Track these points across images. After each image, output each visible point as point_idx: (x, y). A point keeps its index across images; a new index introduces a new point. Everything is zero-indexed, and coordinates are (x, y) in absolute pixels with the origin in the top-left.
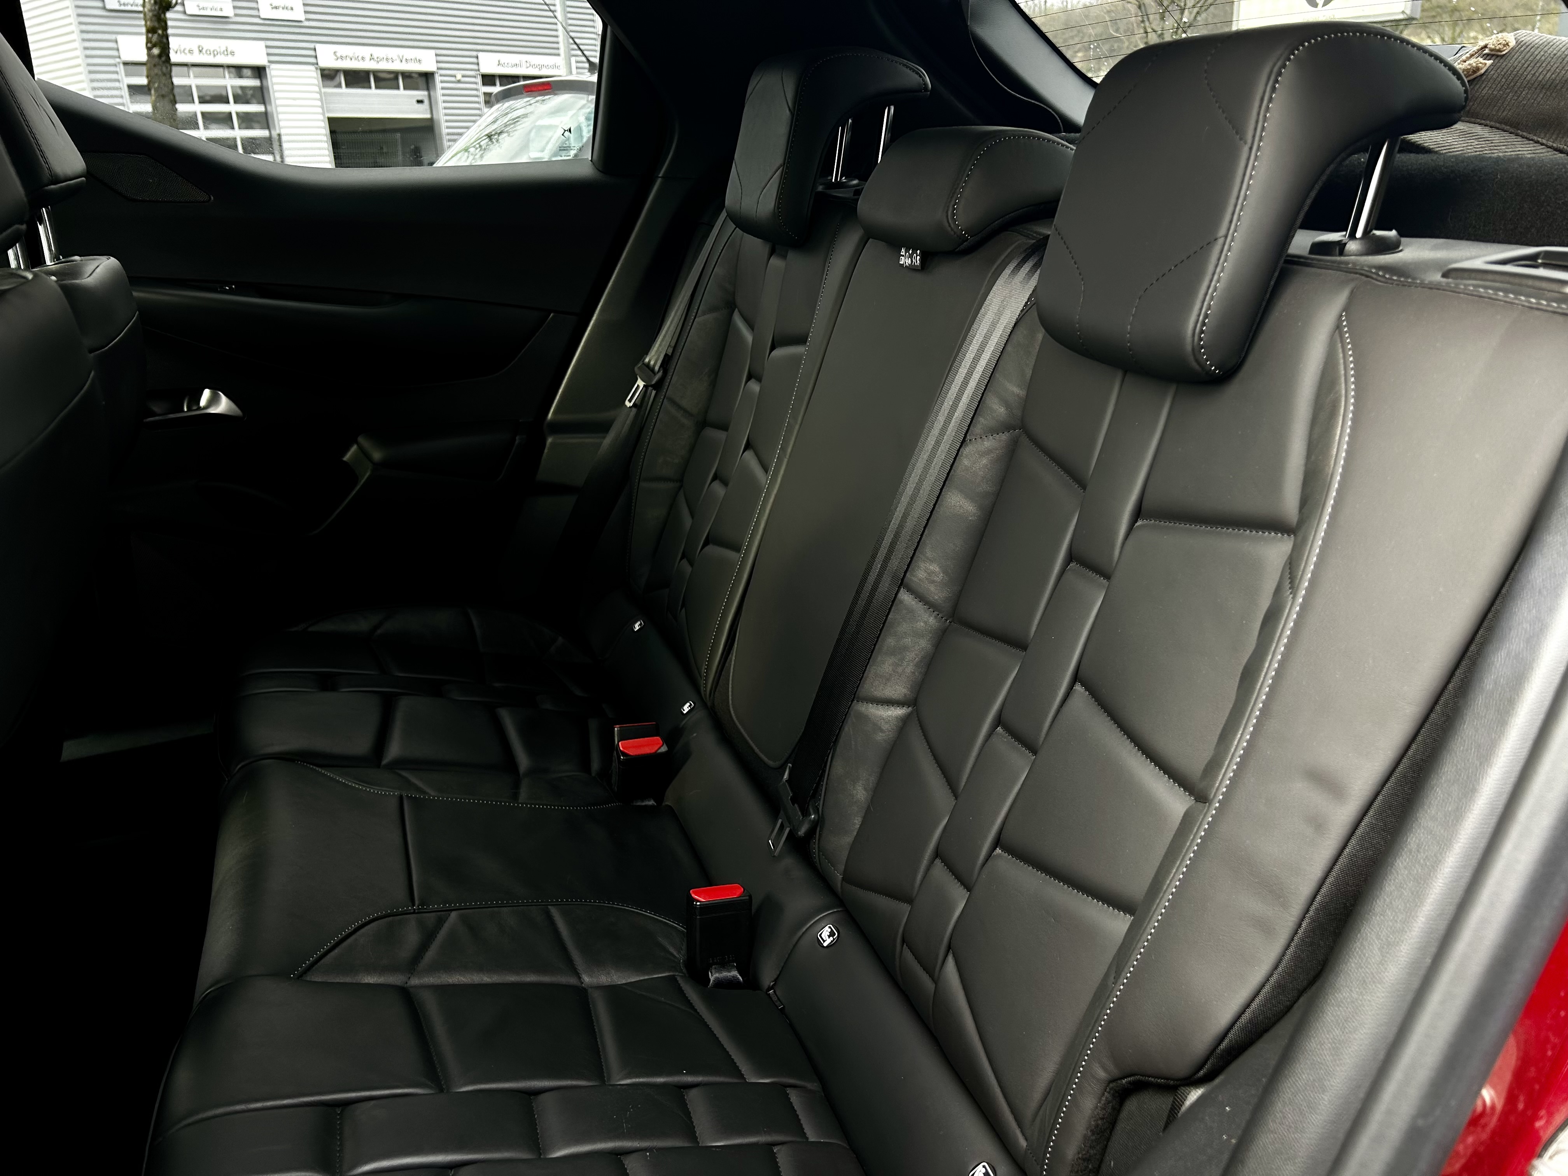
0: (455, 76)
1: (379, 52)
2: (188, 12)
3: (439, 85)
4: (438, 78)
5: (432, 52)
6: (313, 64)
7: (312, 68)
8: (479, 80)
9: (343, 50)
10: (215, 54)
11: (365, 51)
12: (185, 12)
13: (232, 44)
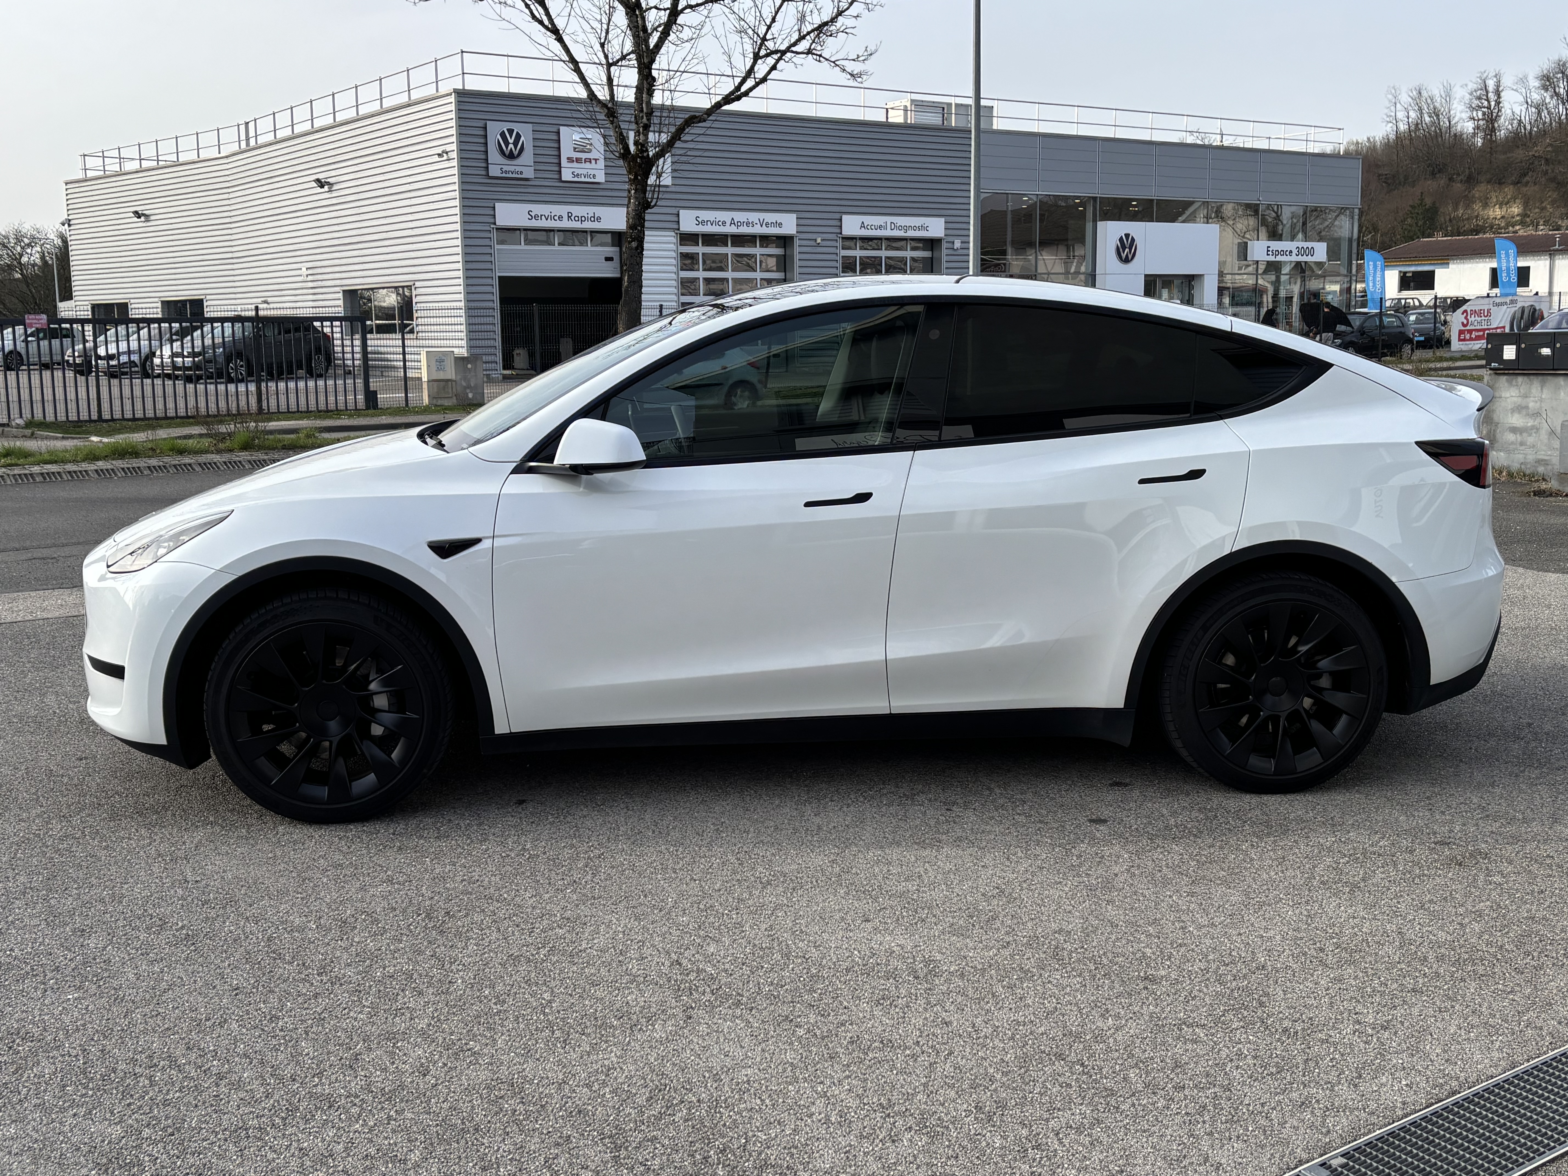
0: (816, 240)
1: (740, 216)
2: (563, 179)
3: (797, 249)
4: (797, 242)
5: (794, 216)
6: (673, 229)
7: (673, 234)
8: (840, 243)
9: (705, 215)
10: (582, 219)
11: (726, 216)
12: (560, 179)
13: (599, 211)
